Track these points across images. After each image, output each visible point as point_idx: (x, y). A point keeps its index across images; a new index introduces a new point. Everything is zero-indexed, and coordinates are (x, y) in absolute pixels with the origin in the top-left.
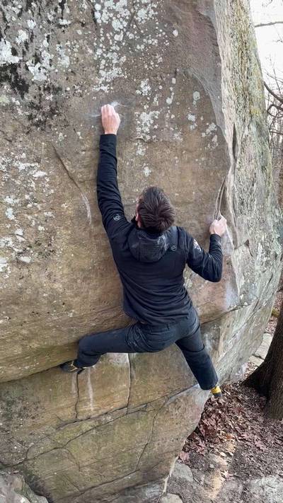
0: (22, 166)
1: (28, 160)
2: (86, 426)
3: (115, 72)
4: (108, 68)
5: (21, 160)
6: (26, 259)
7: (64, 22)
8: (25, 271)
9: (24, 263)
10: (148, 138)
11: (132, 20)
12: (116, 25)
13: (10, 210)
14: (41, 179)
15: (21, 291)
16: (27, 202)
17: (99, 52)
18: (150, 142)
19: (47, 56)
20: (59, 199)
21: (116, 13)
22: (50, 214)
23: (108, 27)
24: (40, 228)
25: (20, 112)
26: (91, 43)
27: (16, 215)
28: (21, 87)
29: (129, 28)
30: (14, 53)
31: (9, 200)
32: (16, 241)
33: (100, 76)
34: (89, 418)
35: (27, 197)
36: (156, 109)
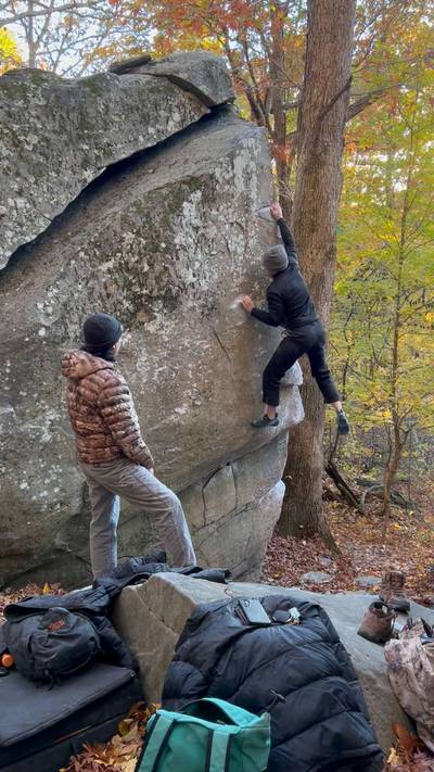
0: (198, 343)
1: (201, 339)
3: (241, 279)
4: (238, 277)
5: (198, 339)
6: (198, 403)
7: (214, 253)
8: (197, 411)
9: (197, 406)
11: (246, 246)
12: (239, 250)
13: (190, 372)
14: (207, 349)
15: (195, 424)
16: (199, 366)
17: (232, 268)
19: (208, 274)
20: (216, 360)
21: (238, 243)
22: (211, 371)
23: (235, 252)
24: (206, 381)
25: (198, 310)
26: (227, 264)
27: (193, 375)
29: (245, 251)
30: (194, 276)
31: (190, 365)
32: (192, 392)
33: (234, 283)
34: (212, 522)
35: (199, 362)
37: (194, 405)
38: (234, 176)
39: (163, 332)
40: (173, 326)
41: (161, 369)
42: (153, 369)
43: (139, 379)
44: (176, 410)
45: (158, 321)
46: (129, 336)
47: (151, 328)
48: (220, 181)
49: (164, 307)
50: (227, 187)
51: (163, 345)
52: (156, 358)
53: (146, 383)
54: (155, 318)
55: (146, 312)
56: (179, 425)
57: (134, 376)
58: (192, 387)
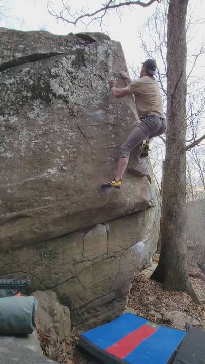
0: (65, 130)
1: (67, 128)
2: (88, 264)
3: (100, 101)
4: (97, 100)
5: (65, 127)
6: (65, 168)
7: (81, 85)
8: (64, 174)
9: (64, 170)
10: (113, 124)
12: (99, 87)
13: (59, 147)
14: (72, 136)
15: (63, 182)
16: (67, 144)
17: (93, 95)
18: (114, 125)
20: (79, 144)
21: (99, 84)
22: (75, 150)
23: (96, 88)
24: (71, 155)
25: (65, 110)
26: (91, 92)
27: (62, 149)
28: (66, 102)
29: (103, 89)
30: (64, 91)
31: (59, 143)
32: (61, 161)
33: (94, 102)
34: (89, 260)
35: (67, 142)
36: (115, 114)
37: (62, 170)
38: (97, 53)
39: (39, 119)
40: (47, 116)
41: (36, 141)
42: (31, 141)
43: (20, 144)
44: (49, 170)
45: (36, 112)
46: (17, 119)
47: (31, 115)
48: (88, 53)
49: (41, 103)
50: (92, 57)
51: (39, 126)
52: (33, 134)
53: (25, 148)
54: (34, 109)
55: (29, 106)
56: (50, 181)
57: (17, 142)
58: (60, 158)
